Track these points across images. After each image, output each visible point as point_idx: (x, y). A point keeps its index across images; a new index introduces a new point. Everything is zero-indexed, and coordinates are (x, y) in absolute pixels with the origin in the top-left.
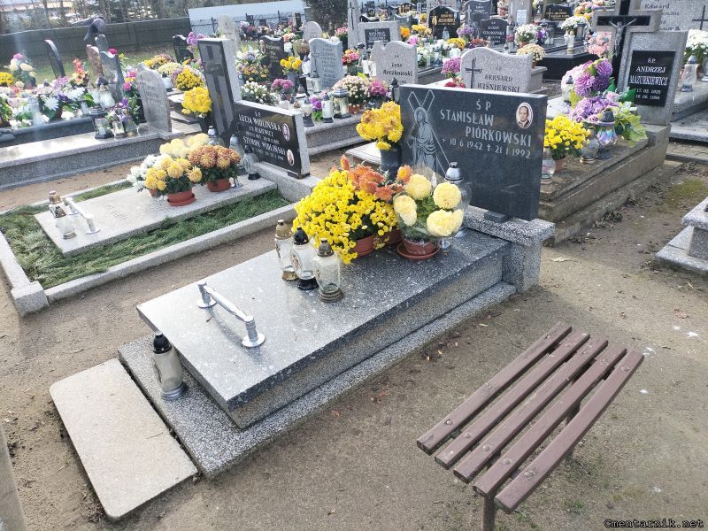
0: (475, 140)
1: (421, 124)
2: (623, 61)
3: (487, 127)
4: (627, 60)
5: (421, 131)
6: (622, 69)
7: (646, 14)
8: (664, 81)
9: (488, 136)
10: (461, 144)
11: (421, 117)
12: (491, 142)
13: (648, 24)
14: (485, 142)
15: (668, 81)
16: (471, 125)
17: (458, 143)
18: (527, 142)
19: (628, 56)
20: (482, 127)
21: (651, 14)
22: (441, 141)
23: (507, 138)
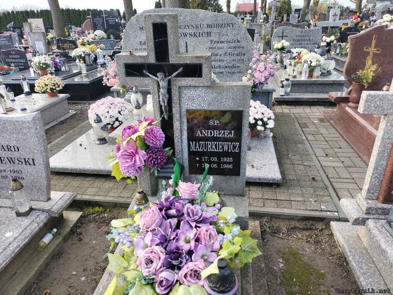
2: (176, 124)
4: (181, 122)
6: (177, 134)
7: (195, 61)
8: (234, 147)
13: (200, 75)
15: (240, 147)
19: (181, 117)
21: (202, 61)
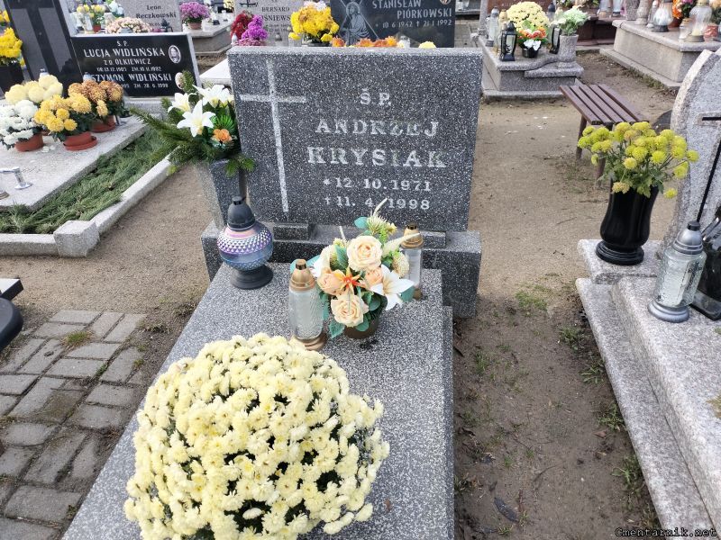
0: (405, 20)
1: (353, 16)
3: (417, 8)
5: (353, 22)
9: (417, 15)
10: (393, 25)
11: (353, 11)
12: (419, 19)
14: (414, 20)
16: (402, 9)
17: (390, 25)
18: (448, 13)
20: (411, 9)
22: (374, 27)
23: (433, 13)
